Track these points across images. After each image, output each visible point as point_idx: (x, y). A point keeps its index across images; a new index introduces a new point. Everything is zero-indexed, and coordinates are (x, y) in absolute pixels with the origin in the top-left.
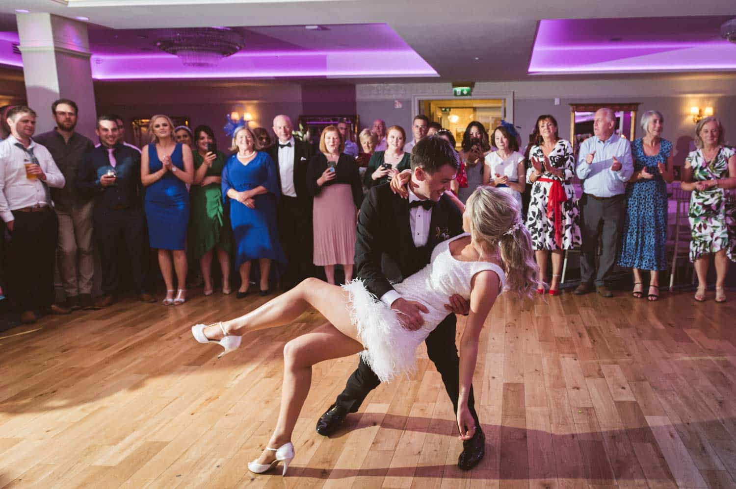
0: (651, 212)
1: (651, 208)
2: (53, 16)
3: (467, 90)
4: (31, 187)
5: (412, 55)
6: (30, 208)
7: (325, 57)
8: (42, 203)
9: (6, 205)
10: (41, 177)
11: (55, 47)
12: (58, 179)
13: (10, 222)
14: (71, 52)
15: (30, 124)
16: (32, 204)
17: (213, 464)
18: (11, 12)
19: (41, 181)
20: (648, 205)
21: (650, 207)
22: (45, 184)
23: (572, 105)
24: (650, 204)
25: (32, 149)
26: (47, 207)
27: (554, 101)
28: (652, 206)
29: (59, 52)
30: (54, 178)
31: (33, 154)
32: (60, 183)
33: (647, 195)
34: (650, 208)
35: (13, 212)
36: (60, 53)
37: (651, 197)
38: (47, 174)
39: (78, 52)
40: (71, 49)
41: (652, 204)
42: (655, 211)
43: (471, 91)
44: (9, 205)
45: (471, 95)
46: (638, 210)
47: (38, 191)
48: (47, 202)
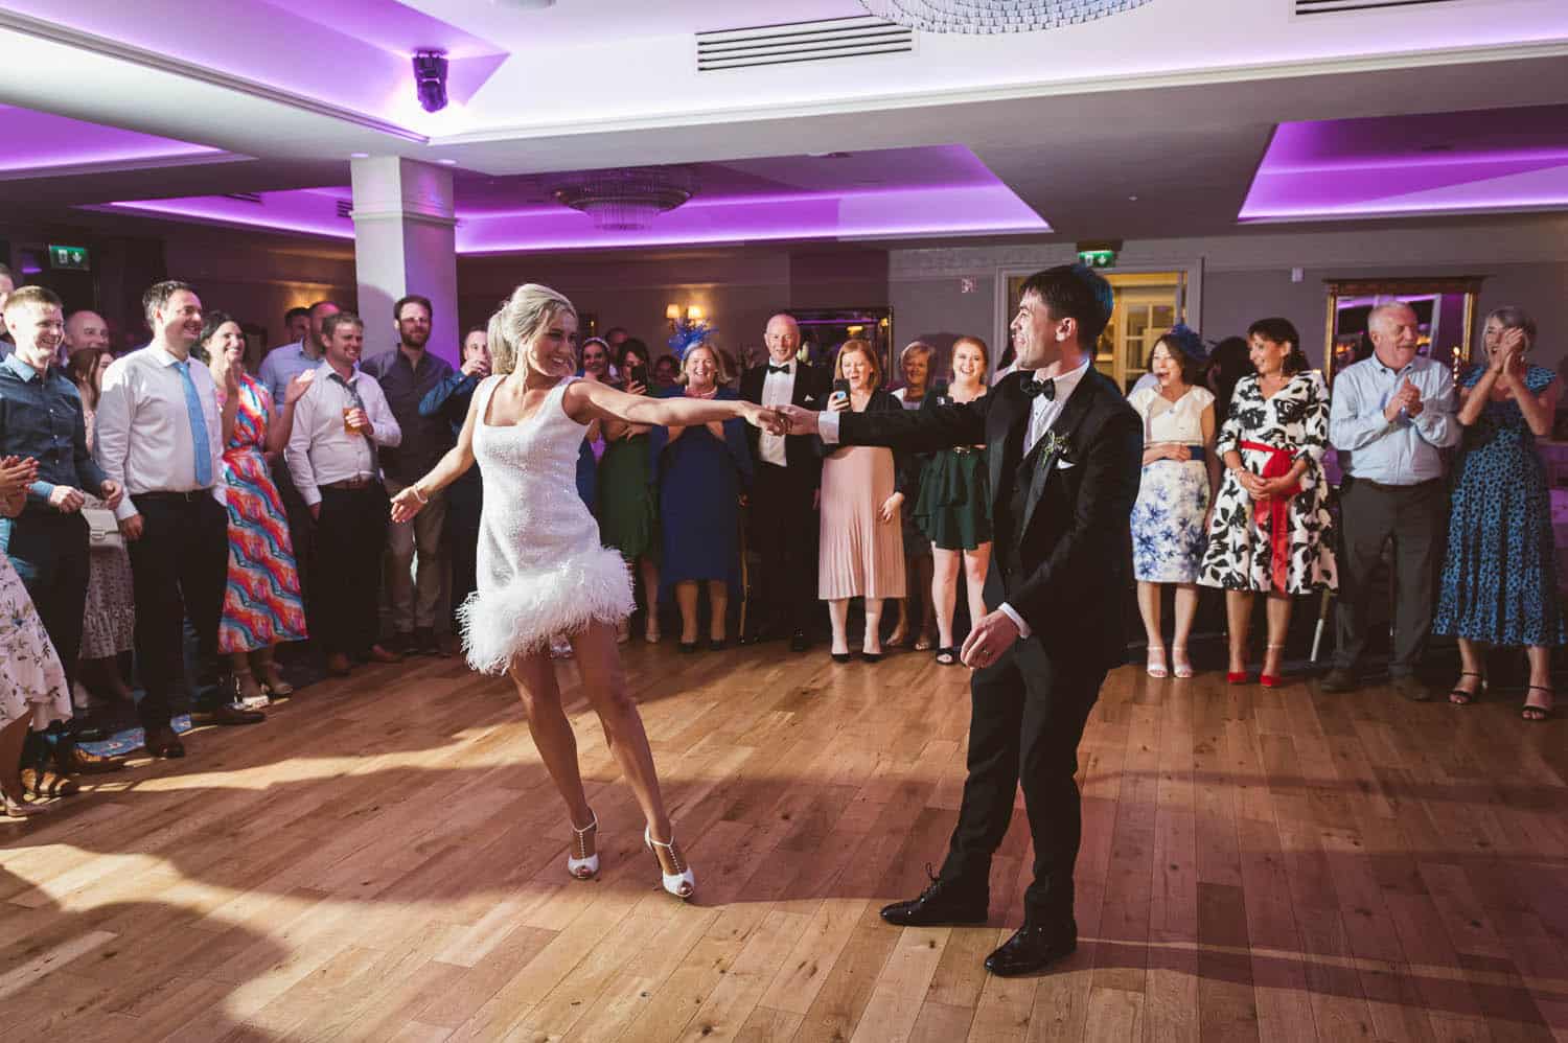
0: (1493, 518)
1: (1495, 511)
2: (403, 160)
3: (1106, 256)
4: (350, 446)
5: (1002, 193)
6: (346, 482)
7: (837, 201)
8: (366, 473)
9: (310, 476)
10: (366, 431)
11: (404, 212)
12: (390, 432)
13: (316, 504)
14: (428, 219)
15: (354, 342)
16: (350, 475)
17: (636, 988)
18: (345, 157)
19: (366, 436)
20: (1489, 503)
21: (1493, 507)
22: (370, 442)
23: (1330, 281)
24: (1493, 503)
25: (355, 383)
26: (372, 480)
27: (1290, 273)
28: (1497, 506)
29: (411, 219)
30: (384, 432)
31: (356, 391)
32: (394, 438)
33: (1487, 481)
34: (1491, 510)
35: (320, 488)
36: (411, 222)
37: (1496, 485)
38: (374, 424)
39: (436, 217)
40: (428, 213)
41: (1497, 502)
42: (1504, 518)
43: (1115, 256)
44: (315, 476)
45: (1114, 266)
46: (1464, 512)
47: (359, 453)
48: (372, 471)
